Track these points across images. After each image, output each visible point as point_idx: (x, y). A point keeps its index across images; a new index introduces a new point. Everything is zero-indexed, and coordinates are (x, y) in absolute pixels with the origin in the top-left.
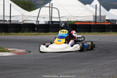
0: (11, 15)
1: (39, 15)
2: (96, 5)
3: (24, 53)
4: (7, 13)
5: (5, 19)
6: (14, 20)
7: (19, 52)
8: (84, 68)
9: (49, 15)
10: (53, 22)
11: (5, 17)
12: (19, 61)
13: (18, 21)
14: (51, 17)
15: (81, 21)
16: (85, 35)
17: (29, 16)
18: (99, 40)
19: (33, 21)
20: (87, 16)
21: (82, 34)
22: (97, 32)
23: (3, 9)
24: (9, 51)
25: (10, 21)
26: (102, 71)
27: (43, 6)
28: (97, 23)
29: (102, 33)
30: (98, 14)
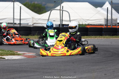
0: (21, 18)
1: (50, 18)
2: (108, 8)
3: (34, 57)
4: (17, 16)
5: (15, 22)
6: (24, 23)
7: (29, 56)
8: (95, 72)
9: (60, 18)
10: (63, 25)
11: (15, 20)
12: (29, 64)
13: (28, 24)
14: (62, 20)
15: (92, 24)
16: (97, 38)
17: (39, 19)
18: (110, 44)
19: (43, 24)
20: (98, 19)
21: (93, 38)
22: (108, 35)
23: (13, 11)
24: (19, 55)
25: (20, 24)
26: (114, 75)
27: (53, 9)
28: (108, 27)
29: (113, 37)
30: (109, 18)
